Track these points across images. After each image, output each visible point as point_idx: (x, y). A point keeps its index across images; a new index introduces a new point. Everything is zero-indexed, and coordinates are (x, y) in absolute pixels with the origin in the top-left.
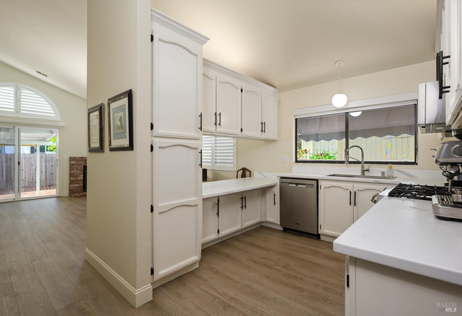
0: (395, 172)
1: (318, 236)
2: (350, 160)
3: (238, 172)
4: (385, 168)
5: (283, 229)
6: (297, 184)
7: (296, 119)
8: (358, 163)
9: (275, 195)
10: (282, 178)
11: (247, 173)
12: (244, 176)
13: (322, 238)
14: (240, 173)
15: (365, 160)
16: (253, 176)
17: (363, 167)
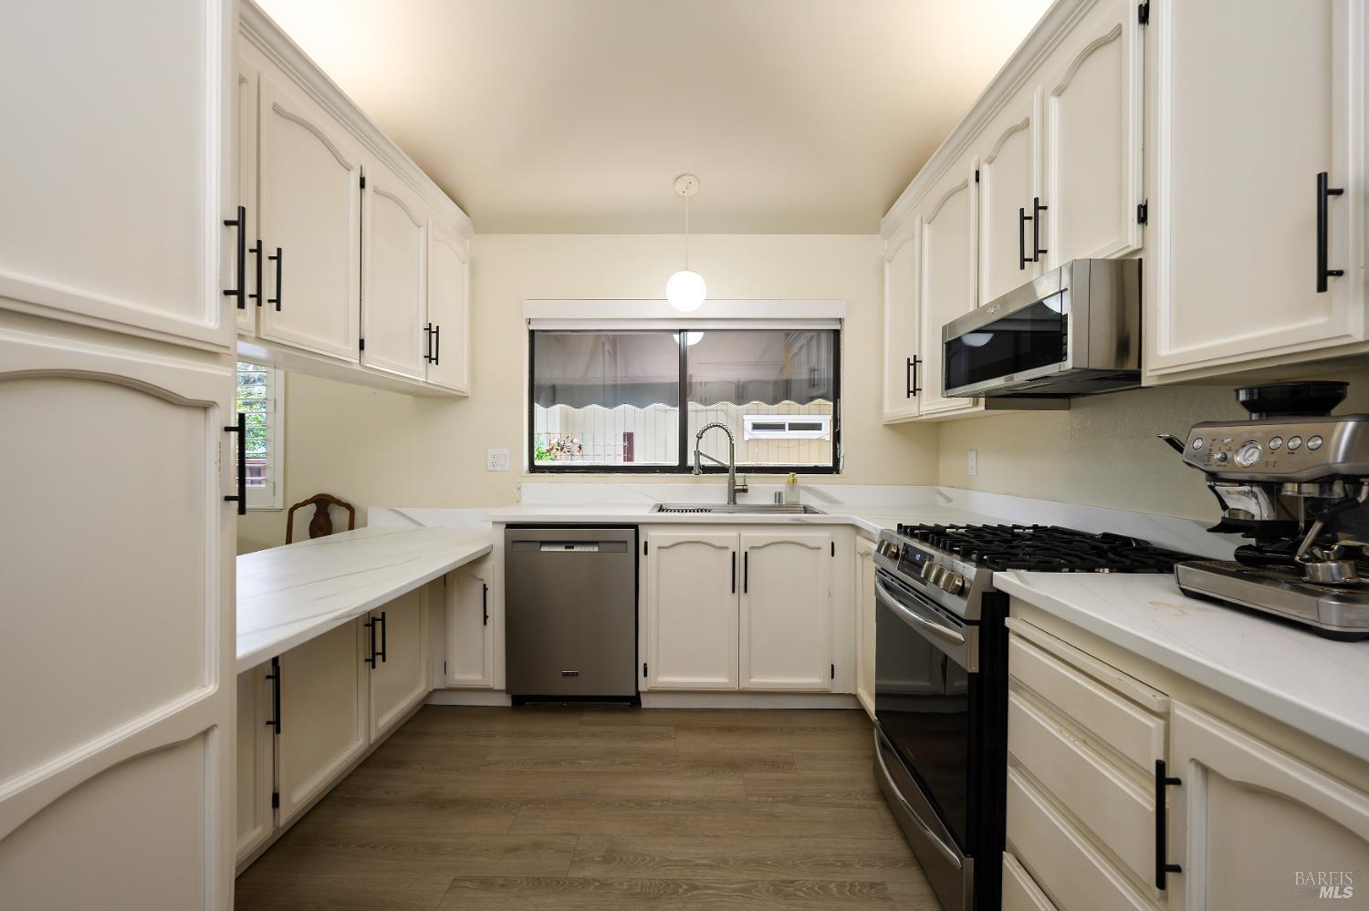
0: (802, 493)
1: (632, 702)
2: (705, 462)
3: (291, 511)
4: (779, 483)
5: (513, 702)
6: (570, 544)
7: (532, 333)
8: (721, 469)
9: (485, 589)
10: (510, 526)
11: (339, 516)
12: (320, 529)
13: (646, 702)
14: (305, 516)
15: (737, 464)
16: (365, 525)
17: (732, 482)
